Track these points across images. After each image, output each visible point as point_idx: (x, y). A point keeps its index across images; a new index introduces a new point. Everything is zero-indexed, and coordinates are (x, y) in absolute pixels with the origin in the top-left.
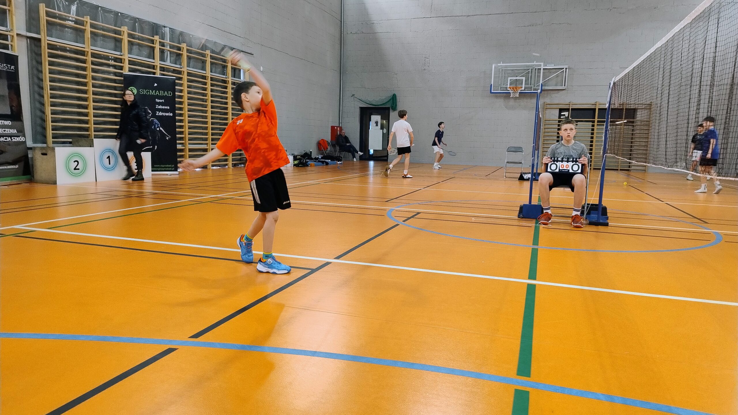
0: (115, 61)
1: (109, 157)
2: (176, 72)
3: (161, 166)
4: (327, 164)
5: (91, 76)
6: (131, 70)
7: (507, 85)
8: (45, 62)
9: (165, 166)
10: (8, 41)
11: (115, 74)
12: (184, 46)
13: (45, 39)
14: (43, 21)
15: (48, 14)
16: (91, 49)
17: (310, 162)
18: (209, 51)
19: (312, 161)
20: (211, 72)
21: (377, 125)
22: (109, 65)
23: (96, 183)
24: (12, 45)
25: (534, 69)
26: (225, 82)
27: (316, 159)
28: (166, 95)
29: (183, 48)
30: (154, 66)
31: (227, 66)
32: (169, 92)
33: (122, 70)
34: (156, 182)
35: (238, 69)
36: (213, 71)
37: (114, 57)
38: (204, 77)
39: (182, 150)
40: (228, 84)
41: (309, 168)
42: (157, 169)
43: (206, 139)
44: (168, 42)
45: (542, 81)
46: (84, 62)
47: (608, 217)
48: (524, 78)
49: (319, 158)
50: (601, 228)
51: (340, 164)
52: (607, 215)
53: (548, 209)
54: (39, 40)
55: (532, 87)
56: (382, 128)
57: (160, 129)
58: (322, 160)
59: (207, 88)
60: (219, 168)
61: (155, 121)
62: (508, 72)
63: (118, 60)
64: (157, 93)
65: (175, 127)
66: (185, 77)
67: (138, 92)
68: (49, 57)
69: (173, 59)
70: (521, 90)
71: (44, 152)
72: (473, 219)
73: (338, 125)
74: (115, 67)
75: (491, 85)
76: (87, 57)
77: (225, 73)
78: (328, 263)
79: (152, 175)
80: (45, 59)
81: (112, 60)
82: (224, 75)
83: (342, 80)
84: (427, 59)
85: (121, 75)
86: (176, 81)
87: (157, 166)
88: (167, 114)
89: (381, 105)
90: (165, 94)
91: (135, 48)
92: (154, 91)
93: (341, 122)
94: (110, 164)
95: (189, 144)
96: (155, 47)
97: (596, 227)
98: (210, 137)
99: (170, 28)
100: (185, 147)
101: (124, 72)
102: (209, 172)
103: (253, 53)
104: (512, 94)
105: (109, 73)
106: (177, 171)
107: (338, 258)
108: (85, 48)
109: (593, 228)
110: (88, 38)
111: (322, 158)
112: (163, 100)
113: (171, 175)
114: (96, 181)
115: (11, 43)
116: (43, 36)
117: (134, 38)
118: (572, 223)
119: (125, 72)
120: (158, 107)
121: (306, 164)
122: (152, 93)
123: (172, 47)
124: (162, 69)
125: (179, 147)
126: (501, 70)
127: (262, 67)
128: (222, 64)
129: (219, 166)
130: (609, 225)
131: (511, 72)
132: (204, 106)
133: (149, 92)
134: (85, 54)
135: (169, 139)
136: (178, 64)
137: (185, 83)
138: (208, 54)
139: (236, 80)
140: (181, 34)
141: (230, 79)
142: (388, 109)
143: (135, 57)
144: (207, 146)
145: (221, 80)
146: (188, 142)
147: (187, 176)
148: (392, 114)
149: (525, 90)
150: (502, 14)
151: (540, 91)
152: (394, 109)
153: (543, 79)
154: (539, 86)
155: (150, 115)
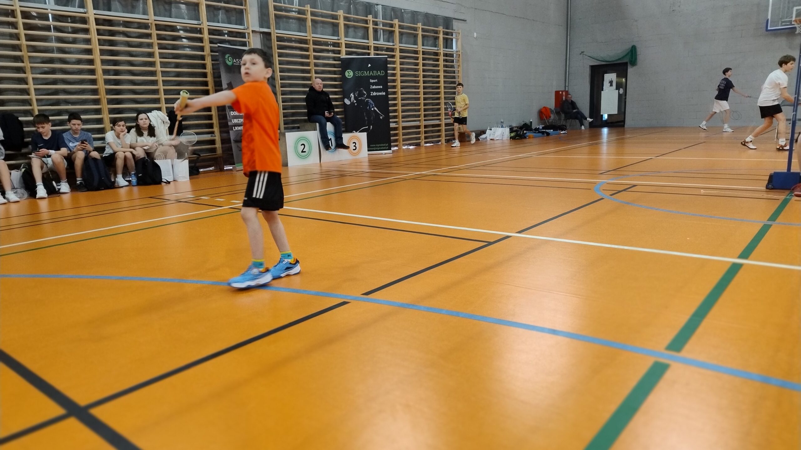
0: (334, 46)
2: (389, 50)
3: (376, 145)
4: (548, 134)
5: (313, 63)
6: (348, 53)
7: (792, 17)
8: (275, 54)
9: (380, 145)
10: (246, 38)
11: (335, 59)
12: (396, 22)
13: (275, 32)
14: (272, 15)
15: (276, 8)
16: (312, 37)
17: (529, 134)
18: (421, 23)
19: (531, 132)
20: (423, 45)
21: (611, 85)
22: (328, 51)
23: (321, 164)
24: (249, 42)
26: (436, 54)
27: (537, 129)
28: (379, 75)
29: (395, 24)
30: (368, 46)
31: (439, 37)
32: (382, 71)
33: (340, 54)
34: (373, 162)
35: (450, 38)
36: (425, 45)
37: (333, 42)
38: (416, 52)
39: (395, 129)
40: (440, 56)
41: (527, 140)
42: (372, 149)
43: (419, 116)
44: (381, 20)
46: (307, 50)
49: (540, 128)
51: (563, 134)
54: (269, 34)
56: (618, 88)
57: (374, 109)
58: (543, 130)
59: (419, 63)
60: (432, 144)
61: (370, 101)
63: (337, 45)
64: (370, 74)
65: (388, 106)
66: (398, 54)
67: (354, 74)
68: (278, 49)
69: (386, 37)
72: (702, 191)
73: (563, 89)
74: (333, 52)
75: (768, 19)
76: (309, 45)
77: (436, 44)
78: (507, 237)
79: (368, 155)
80: (275, 51)
81: (331, 45)
82: (436, 47)
83: (569, 36)
85: (339, 59)
86: (388, 59)
87: (373, 146)
88: (380, 94)
89: (616, 60)
90: (378, 74)
91: (351, 30)
92: (368, 72)
93: (567, 85)
95: (403, 122)
96: (369, 27)
98: (422, 113)
99: (382, 5)
100: (398, 125)
101: (341, 56)
102: (423, 150)
103: (466, 20)
104: (798, 29)
105: (328, 58)
106: (391, 150)
107: (520, 232)
108: (307, 37)
110: (309, 26)
111: (543, 128)
112: (377, 80)
113: (385, 154)
114: (321, 162)
115: (248, 40)
116: (272, 29)
117: (349, 21)
119: (343, 56)
120: (372, 87)
121: (524, 136)
122: (366, 74)
123: (384, 25)
124: (376, 49)
125: (392, 125)
127: (475, 34)
128: (433, 36)
132: (417, 82)
133: (364, 73)
134: (307, 43)
135: (382, 118)
136: (391, 42)
137: (398, 60)
138: (419, 27)
139: (448, 51)
140: (393, 9)
141: (442, 50)
142: (626, 64)
143: (350, 40)
144: (420, 123)
145: (433, 53)
146: (401, 120)
147: (402, 154)
148: (631, 71)
152: (634, 63)
155: (365, 96)
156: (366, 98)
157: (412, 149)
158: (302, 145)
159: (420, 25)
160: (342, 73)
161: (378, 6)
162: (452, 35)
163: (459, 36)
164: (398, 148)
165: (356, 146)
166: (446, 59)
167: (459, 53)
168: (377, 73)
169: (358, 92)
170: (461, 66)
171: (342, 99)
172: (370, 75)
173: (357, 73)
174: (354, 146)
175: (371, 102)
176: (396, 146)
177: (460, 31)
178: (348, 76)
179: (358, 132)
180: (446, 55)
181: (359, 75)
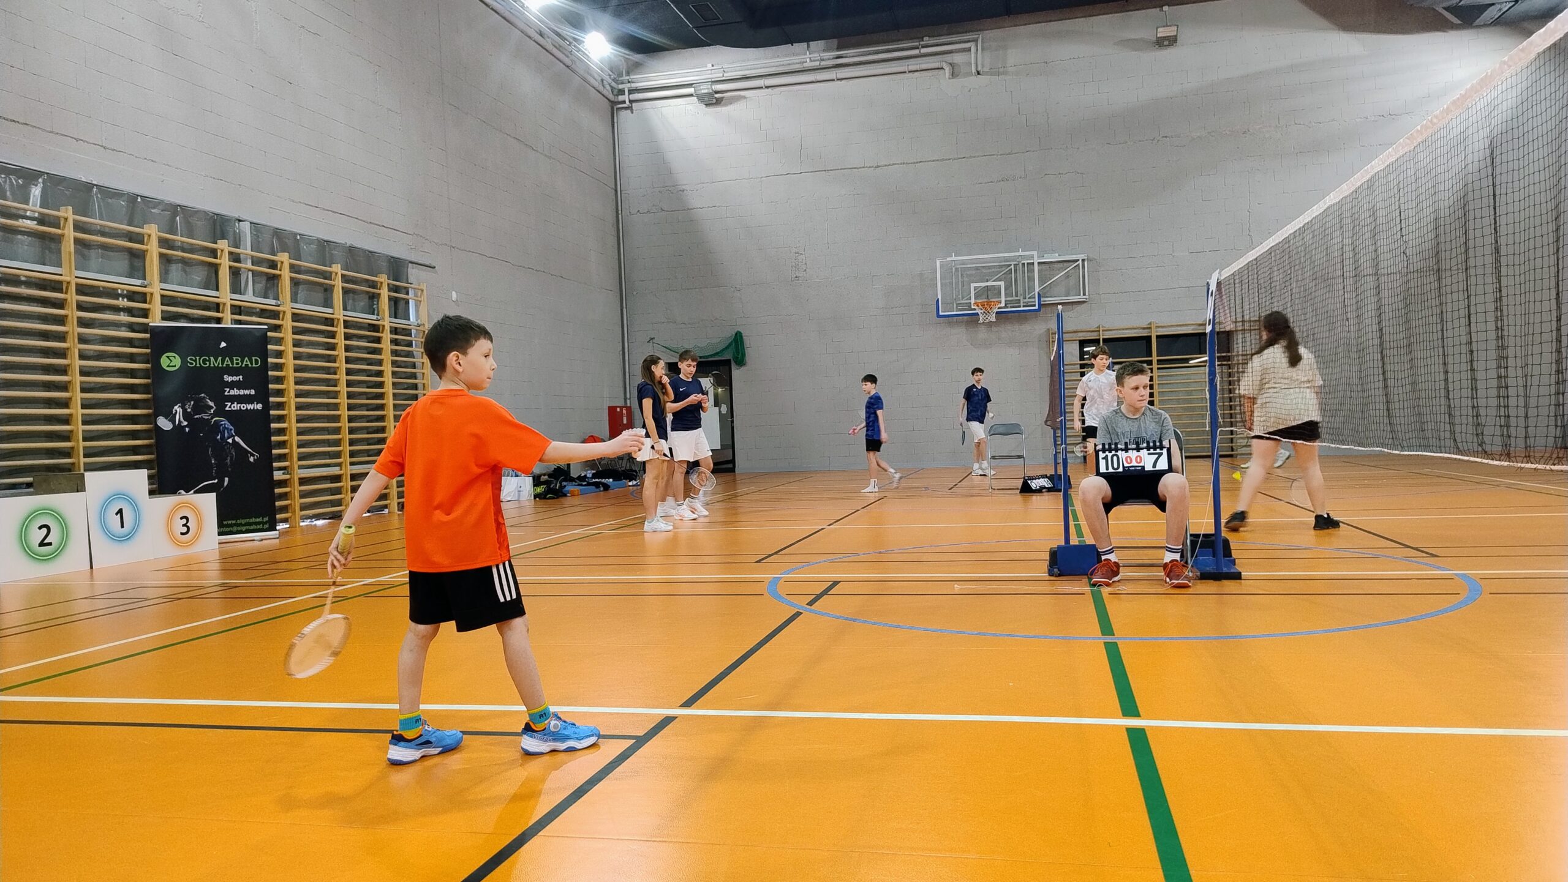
0: (129, 299)
1: (120, 512)
2: (268, 315)
3: (238, 522)
4: (606, 487)
5: (76, 335)
6: (166, 317)
7: (970, 299)
9: (248, 520)
11: (132, 327)
12: (284, 258)
16: (76, 277)
17: (570, 487)
18: (339, 265)
19: (574, 483)
20: (345, 309)
22: (116, 310)
23: (92, 573)
25: (1021, 264)
26: (375, 328)
27: (582, 479)
28: (246, 365)
29: (282, 263)
30: (218, 305)
31: (379, 294)
32: (254, 358)
33: (146, 316)
34: (229, 560)
35: (404, 299)
36: (349, 308)
37: (127, 291)
38: (329, 322)
39: (283, 483)
40: (382, 333)
41: (568, 501)
42: (229, 529)
43: (338, 455)
44: (249, 251)
45: (1039, 287)
46: (60, 304)
47: (1235, 560)
48: (1003, 282)
49: (588, 476)
50: (1229, 585)
51: (633, 486)
52: (1231, 556)
53: (1110, 552)
55: (1019, 300)
56: (718, 403)
57: (233, 440)
58: (594, 480)
59: (337, 343)
61: (223, 423)
62: (969, 272)
63: (137, 297)
64: (225, 363)
65: (269, 433)
66: (288, 323)
67: (184, 362)
69: (259, 286)
70: (999, 308)
72: (956, 586)
73: (622, 403)
74: (130, 311)
75: (938, 300)
76: (66, 293)
77: (374, 309)
78: (668, 720)
79: (219, 543)
81: (123, 296)
82: (373, 314)
83: (625, 310)
84: (800, 257)
85: (144, 328)
86: (269, 334)
87: (230, 522)
88: (250, 407)
89: (711, 356)
90: (245, 363)
91: (175, 269)
92: (220, 358)
94: (122, 526)
95: (300, 467)
96: (220, 264)
97: (1218, 582)
98: (347, 448)
99: (251, 223)
100: (291, 474)
101: (153, 322)
103: (433, 264)
104: (981, 315)
105: (117, 325)
106: (276, 530)
107: (688, 704)
108: (61, 275)
109: (1210, 586)
110: (70, 253)
111: (594, 476)
112: (241, 377)
113: (262, 540)
114: (91, 567)
117: (172, 248)
118: (1168, 580)
119: (155, 322)
120: (229, 392)
121: (562, 492)
122: (214, 362)
123: (256, 262)
124: (237, 310)
125: (278, 475)
126: (954, 269)
127: (454, 293)
128: (368, 292)
130: (1243, 577)
131: (974, 272)
132: (333, 383)
133: (209, 361)
134: (62, 289)
135: (254, 460)
136: (271, 297)
137: (288, 335)
138: (336, 271)
139: (400, 323)
140: (277, 233)
142: (727, 363)
143: (175, 288)
144: (341, 470)
145: (367, 325)
146: (296, 463)
147: (298, 538)
148: (737, 374)
149: (1006, 307)
150: (943, 160)
151: (1037, 307)
152: (741, 362)
153: (1041, 282)
154: (1034, 298)
155: (212, 411)
156: (215, 415)
157: (323, 526)
158: (40, 528)
159: (337, 268)
160: (154, 359)
161: (241, 223)
162: (407, 293)
163: (421, 294)
164: (288, 526)
165: (188, 524)
166: (396, 339)
168: (242, 362)
169: (192, 403)
171: (151, 419)
172: (224, 365)
173: (190, 359)
174: (184, 525)
175: (225, 424)
176: (285, 520)
177: (424, 288)
178: (168, 366)
179: (192, 491)
180: (395, 331)
181: (196, 364)
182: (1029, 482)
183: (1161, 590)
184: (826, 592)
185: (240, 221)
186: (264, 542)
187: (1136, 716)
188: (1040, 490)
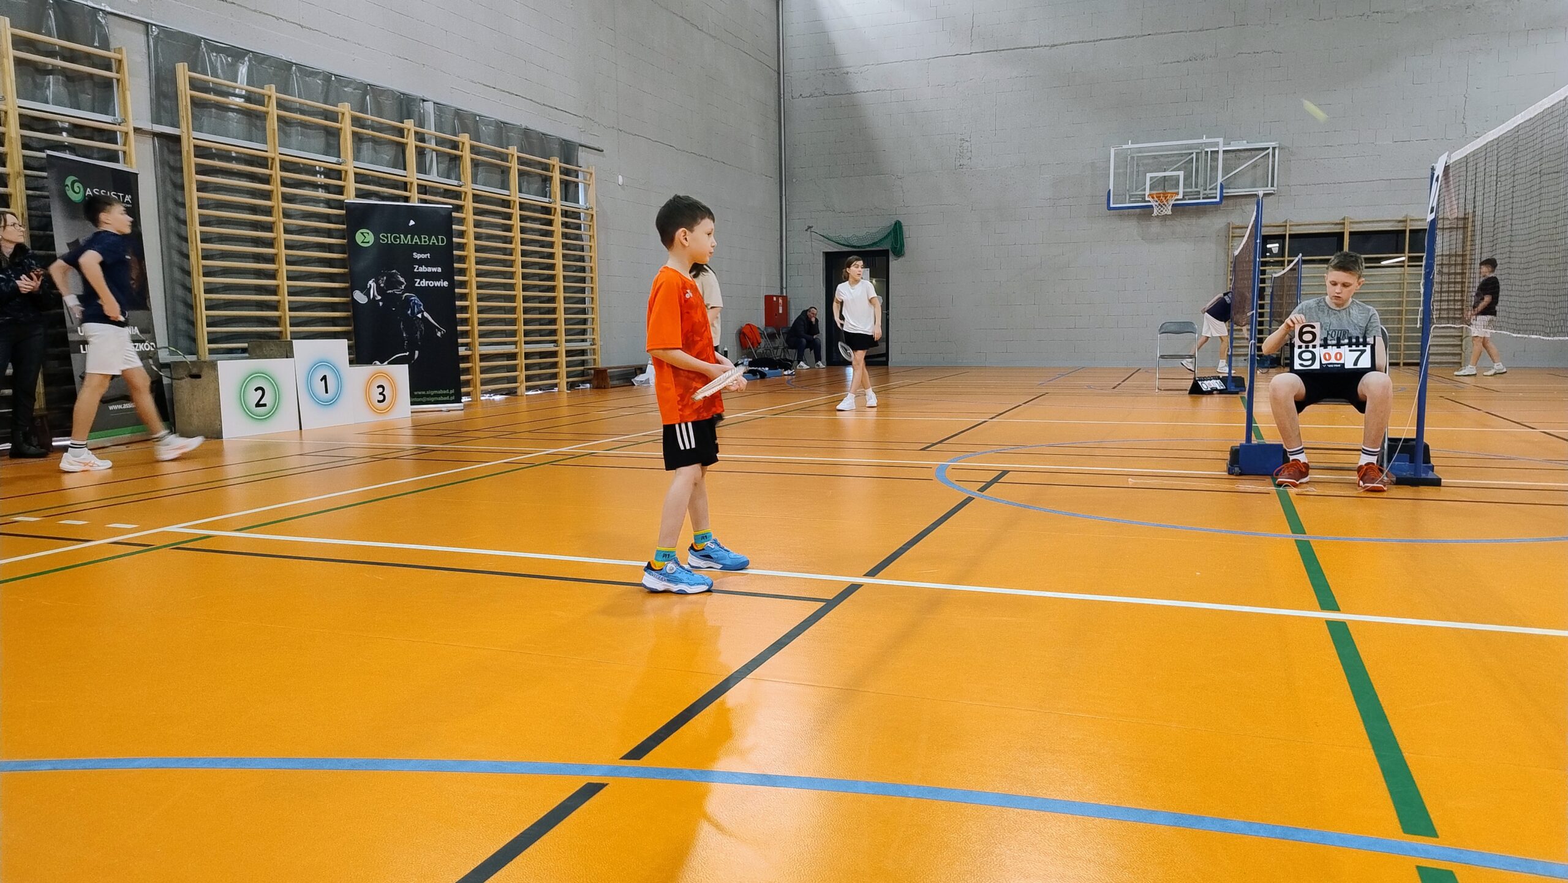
0: (327, 176)
1: (324, 378)
2: (450, 195)
3: (428, 393)
4: (763, 376)
5: (281, 210)
6: (360, 194)
7: (1144, 190)
8: (190, 183)
9: (436, 392)
10: (117, 143)
11: (329, 203)
12: (464, 138)
13: (190, 137)
14: (184, 101)
15: (194, 85)
16: (280, 154)
18: (516, 147)
20: (520, 191)
22: (315, 186)
23: (301, 433)
24: (125, 152)
25: (1203, 152)
26: (547, 210)
28: (434, 243)
29: (463, 143)
30: (406, 183)
31: (552, 177)
32: (440, 237)
33: (341, 193)
34: (418, 428)
35: (574, 182)
36: (524, 190)
37: (324, 168)
38: (506, 203)
39: (466, 359)
40: (554, 215)
42: (419, 399)
43: (513, 334)
44: (433, 131)
45: (1223, 177)
46: (266, 180)
47: (1435, 466)
48: (1183, 172)
49: (745, 363)
50: (1427, 491)
51: (788, 375)
52: (1430, 463)
53: (1300, 452)
54: (177, 139)
55: (1199, 192)
57: (423, 315)
58: (750, 368)
59: (513, 225)
60: (540, 392)
61: (413, 298)
62: (1146, 161)
63: (333, 174)
64: (414, 241)
65: (454, 310)
66: (469, 204)
67: (377, 238)
68: (197, 173)
69: (443, 166)
70: (1176, 200)
71: (195, 371)
72: (1130, 480)
73: (778, 293)
74: (327, 188)
75: (1110, 190)
76: (271, 169)
77: (546, 192)
78: (854, 588)
79: (412, 412)
80: (190, 177)
81: (321, 173)
82: (546, 197)
83: (784, 197)
84: (966, 144)
85: (340, 205)
86: (454, 214)
87: (420, 393)
88: (437, 284)
89: (869, 246)
90: (432, 241)
91: (366, 147)
92: (409, 236)
93: (784, 286)
94: (327, 392)
95: (481, 344)
96: (407, 144)
97: (1415, 488)
98: (521, 328)
99: (434, 103)
100: (472, 350)
101: (347, 199)
102: (523, 404)
103: (601, 148)
104: (1155, 208)
105: (316, 201)
106: (461, 402)
107: (872, 573)
108: (266, 151)
109: (1406, 492)
110: (274, 130)
111: (751, 364)
112: (429, 255)
113: (449, 411)
114: (301, 429)
115: (124, 148)
116: (185, 130)
117: (363, 127)
118: (1361, 483)
119: (350, 199)
120: (418, 269)
122: (404, 240)
123: (440, 142)
124: (423, 189)
125: (462, 351)
126: (1129, 158)
127: (620, 177)
128: (541, 175)
129: (540, 390)
130: (1442, 484)
131: (1151, 161)
132: (508, 264)
133: (400, 238)
134: (268, 165)
135: (442, 335)
136: (453, 178)
137: (469, 216)
138: (513, 153)
139: (570, 206)
140: (458, 113)
141: (559, 205)
142: (885, 253)
143: (368, 167)
144: (516, 348)
145: (540, 208)
146: (478, 340)
147: (479, 411)
148: (894, 264)
149: (1183, 199)
150: (1126, 37)
151: (1218, 200)
152: (899, 252)
153: (1225, 172)
154: (1216, 189)
155: (403, 287)
156: (405, 290)
157: (500, 401)
158: (256, 390)
159: (513, 150)
160: (350, 234)
161: (425, 103)
162: (577, 177)
163: (590, 177)
164: (470, 399)
165: (384, 393)
166: (566, 222)
167: (591, 212)
168: (430, 240)
169: (385, 278)
170: (596, 237)
171: (347, 292)
172: (413, 243)
173: (383, 236)
174: (380, 394)
175: (415, 300)
176: (468, 394)
177: (593, 172)
178: (362, 242)
179: (386, 363)
180: (565, 214)
181: (388, 241)
182: (1200, 383)
183: (1355, 493)
184: (996, 480)
185: (424, 101)
186: (451, 413)
187: (1333, 610)
188: (1210, 392)
